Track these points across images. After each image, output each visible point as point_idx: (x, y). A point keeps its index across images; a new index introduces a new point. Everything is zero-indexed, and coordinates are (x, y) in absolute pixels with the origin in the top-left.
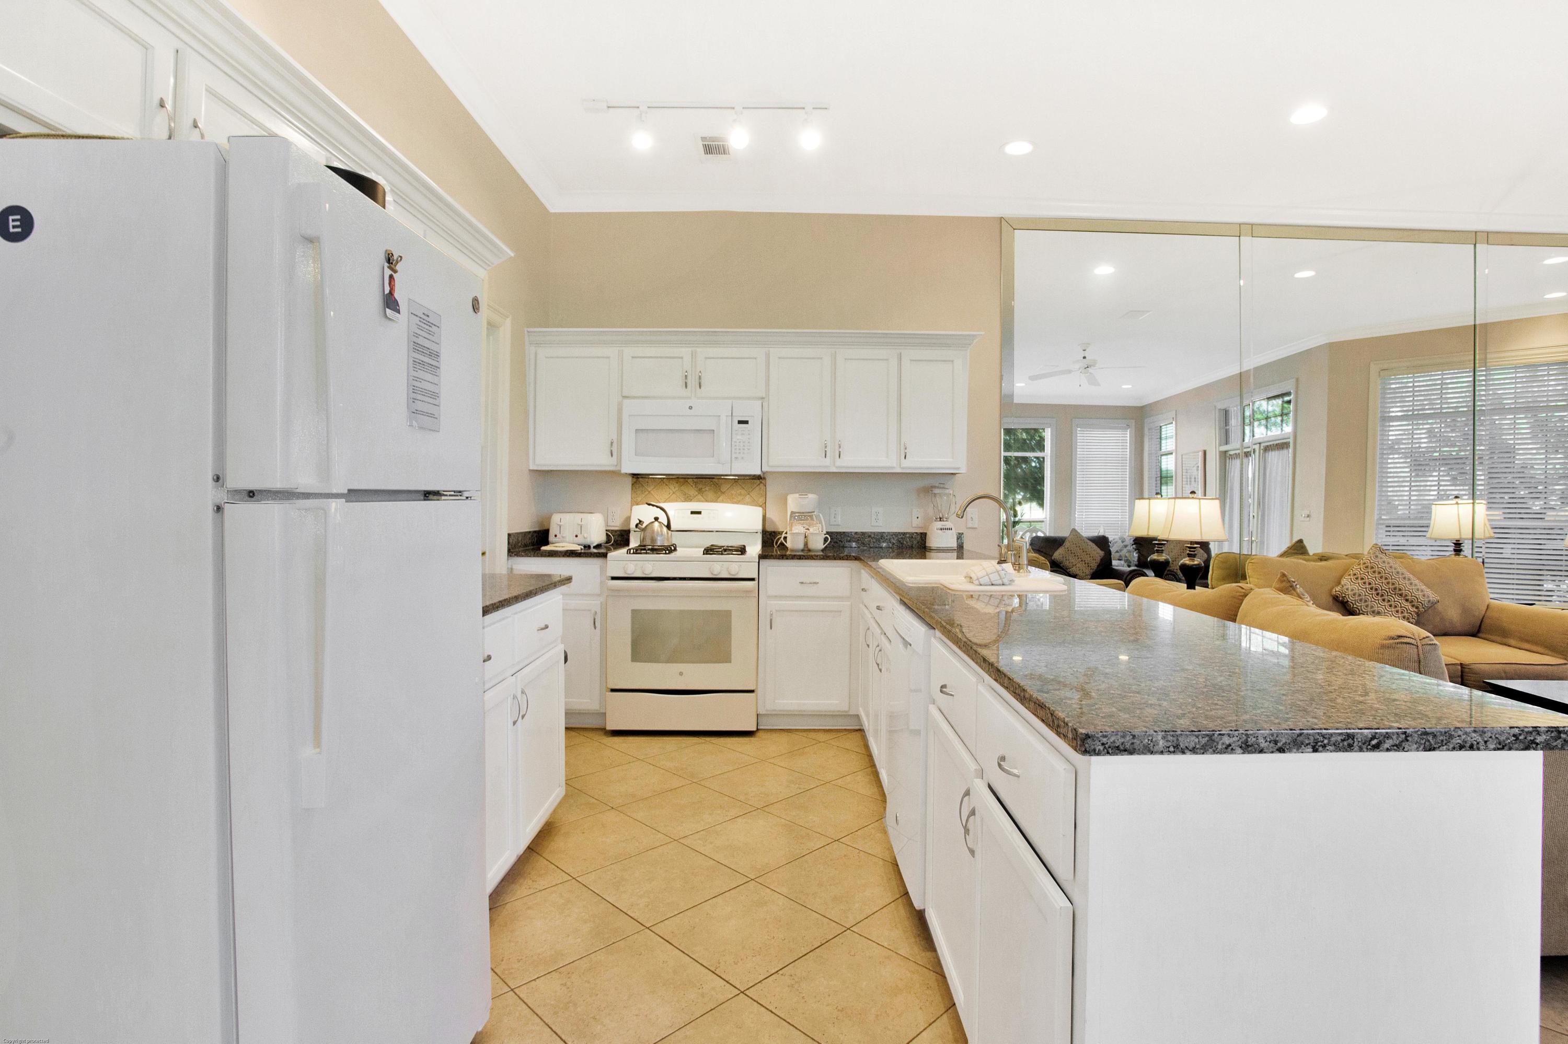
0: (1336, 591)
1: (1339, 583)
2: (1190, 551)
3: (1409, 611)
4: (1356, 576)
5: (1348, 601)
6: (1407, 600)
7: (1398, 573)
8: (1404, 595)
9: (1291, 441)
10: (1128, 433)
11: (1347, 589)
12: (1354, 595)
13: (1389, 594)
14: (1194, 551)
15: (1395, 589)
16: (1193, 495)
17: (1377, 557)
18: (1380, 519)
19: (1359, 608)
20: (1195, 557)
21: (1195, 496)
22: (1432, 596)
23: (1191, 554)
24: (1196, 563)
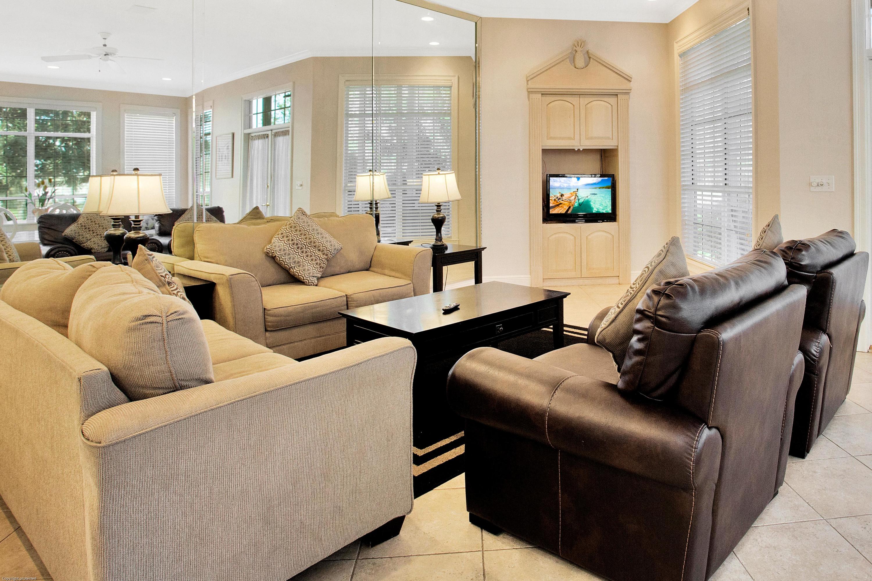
0: (267, 249)
1: (270, 242)
2: (135, 225)
3: (321, 259)
4: (283, 235)
5: (276, 256)
6: (319, 250)
7: (313, 229)
8: (317, 247)
9: (290, 129)
10: (174, 120)
11: (275, 246)
12: (280, 250)
13: (307, 247)
14: (140, 224)
15: (311, 242)
16: (136, 172)
17: (299, 218)
18: (346, 186)
19: (284, 260)
20: (140, 230)
21: (138, 172)
22: (337, 244)
23: (136, 228)
24: (141, 235)
